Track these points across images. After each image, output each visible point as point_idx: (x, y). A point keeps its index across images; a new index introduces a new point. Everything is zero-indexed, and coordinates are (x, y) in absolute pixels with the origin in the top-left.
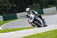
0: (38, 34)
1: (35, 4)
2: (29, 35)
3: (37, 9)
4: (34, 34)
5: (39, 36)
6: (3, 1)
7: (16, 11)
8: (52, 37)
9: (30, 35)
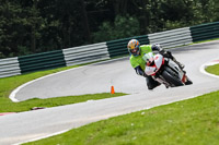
0: (137, 114)
1: (122, 20)
2: (106, 117)
3: (129, 33)
4: (121, 114)
5: (138, 121)
6: (20, 10)
7: (60, 40)
8: (181, 124)
9: (111, 119)
